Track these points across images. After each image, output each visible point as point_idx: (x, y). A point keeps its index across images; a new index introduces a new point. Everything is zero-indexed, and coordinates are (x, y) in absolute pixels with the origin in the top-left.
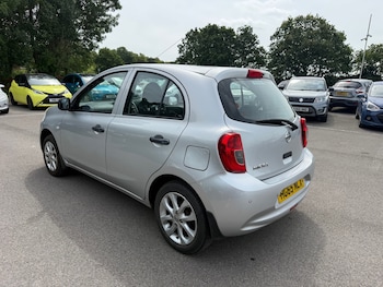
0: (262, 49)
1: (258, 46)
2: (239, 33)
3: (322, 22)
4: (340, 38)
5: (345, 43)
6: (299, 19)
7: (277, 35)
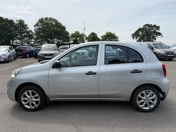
0: (31, 31)
1: (29, 30)
2: (17, 22)
3: (56, 21)
4: (64, 28)
5: (66, 30)
6: (46, 19)
7: (37, 25)
